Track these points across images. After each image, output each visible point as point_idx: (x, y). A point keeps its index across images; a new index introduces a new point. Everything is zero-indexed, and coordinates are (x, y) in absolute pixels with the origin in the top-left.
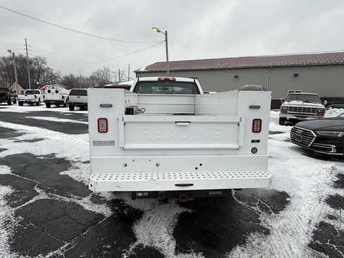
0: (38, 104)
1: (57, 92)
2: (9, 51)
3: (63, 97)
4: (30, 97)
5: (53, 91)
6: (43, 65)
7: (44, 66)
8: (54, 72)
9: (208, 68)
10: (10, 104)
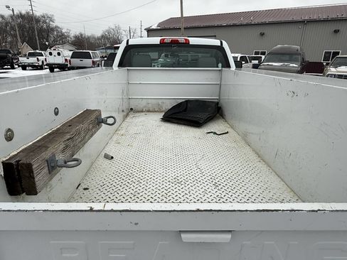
0: (41, 68)
1: (59, 54)
2: (8, 7)
3: (66, 60)
4: (32, 60)
5: (55, 53)
6: (51, 23)
7: (53, 25)
8: (63, 31)
9: (229, 24)
10: (13, 68)
